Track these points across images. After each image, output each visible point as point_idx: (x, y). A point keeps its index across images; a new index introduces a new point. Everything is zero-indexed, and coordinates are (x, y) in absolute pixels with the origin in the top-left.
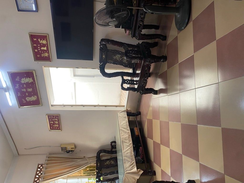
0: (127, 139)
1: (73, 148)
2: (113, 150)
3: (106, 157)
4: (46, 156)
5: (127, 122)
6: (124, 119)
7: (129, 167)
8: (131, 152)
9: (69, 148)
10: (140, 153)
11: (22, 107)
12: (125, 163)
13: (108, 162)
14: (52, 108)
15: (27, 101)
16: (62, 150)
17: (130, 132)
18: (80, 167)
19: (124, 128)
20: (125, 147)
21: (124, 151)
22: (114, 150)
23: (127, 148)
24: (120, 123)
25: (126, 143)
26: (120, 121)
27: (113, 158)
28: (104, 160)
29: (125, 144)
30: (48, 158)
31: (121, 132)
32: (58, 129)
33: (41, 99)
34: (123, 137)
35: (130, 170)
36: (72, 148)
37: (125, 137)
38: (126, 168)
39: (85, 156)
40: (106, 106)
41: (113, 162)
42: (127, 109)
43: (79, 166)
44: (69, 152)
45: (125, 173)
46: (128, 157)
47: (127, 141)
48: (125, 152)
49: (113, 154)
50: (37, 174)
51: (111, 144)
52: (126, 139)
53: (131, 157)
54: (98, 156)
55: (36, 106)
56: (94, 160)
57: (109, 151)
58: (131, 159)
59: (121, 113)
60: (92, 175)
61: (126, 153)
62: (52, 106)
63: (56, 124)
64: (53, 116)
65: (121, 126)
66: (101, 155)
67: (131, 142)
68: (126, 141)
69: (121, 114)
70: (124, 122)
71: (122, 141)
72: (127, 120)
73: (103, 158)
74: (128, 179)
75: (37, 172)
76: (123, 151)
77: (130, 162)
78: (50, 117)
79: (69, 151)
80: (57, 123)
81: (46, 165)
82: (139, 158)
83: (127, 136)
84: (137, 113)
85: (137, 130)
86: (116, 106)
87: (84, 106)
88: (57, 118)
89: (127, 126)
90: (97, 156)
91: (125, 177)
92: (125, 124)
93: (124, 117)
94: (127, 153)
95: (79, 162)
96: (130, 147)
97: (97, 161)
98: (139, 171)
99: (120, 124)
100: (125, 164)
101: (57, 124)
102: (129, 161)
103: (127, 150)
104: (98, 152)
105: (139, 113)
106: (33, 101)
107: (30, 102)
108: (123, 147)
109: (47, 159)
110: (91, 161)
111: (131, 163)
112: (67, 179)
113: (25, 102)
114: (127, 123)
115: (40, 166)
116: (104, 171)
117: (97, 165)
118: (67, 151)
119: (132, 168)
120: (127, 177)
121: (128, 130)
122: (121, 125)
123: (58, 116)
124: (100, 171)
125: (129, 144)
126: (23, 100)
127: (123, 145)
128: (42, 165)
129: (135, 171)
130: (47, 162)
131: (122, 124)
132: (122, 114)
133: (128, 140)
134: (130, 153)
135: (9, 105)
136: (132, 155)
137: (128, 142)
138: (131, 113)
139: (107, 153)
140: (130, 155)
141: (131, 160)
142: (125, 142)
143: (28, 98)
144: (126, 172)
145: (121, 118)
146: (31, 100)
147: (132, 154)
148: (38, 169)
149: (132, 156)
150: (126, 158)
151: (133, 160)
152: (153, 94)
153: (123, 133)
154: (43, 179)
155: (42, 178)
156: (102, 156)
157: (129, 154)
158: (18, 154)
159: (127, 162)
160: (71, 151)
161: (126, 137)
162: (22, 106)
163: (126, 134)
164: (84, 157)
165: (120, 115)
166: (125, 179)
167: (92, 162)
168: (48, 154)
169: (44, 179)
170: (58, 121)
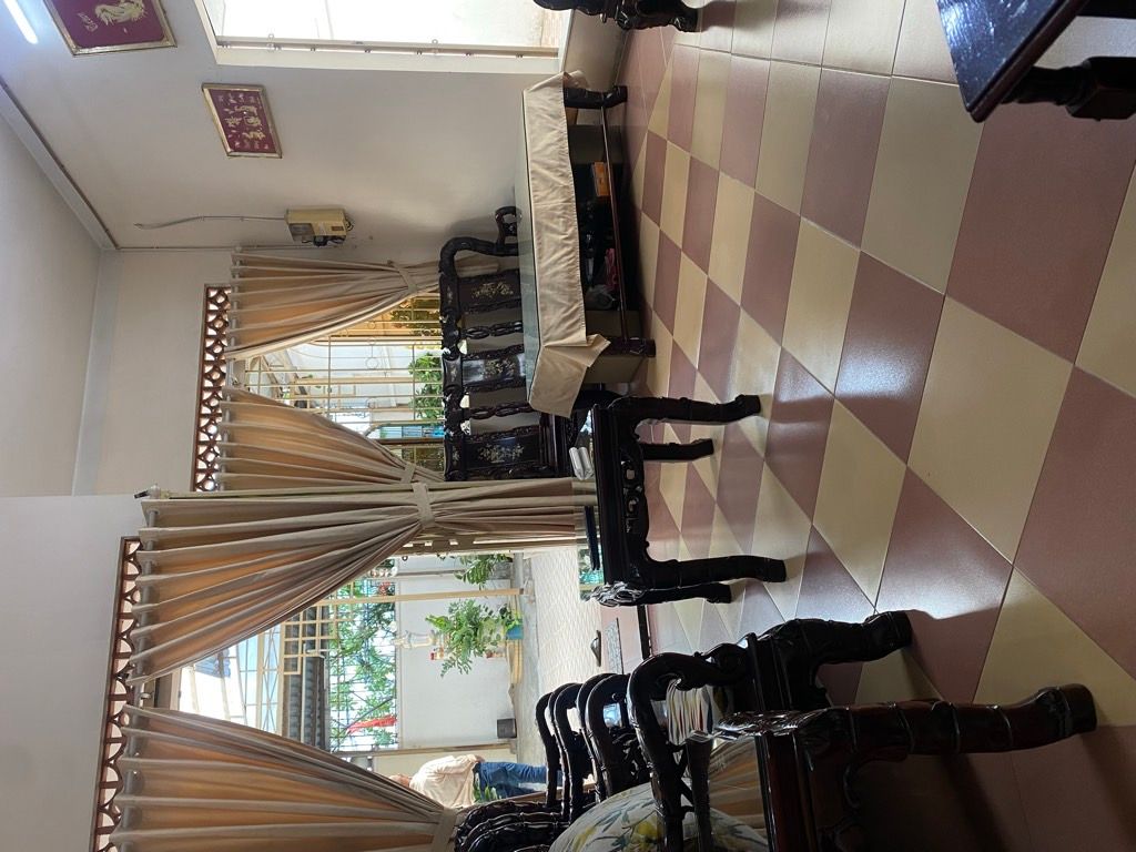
0: (559, 217)
1: (341, 229)
2: (506, 242)
3: (479, 267)
4: (233, 256)
5: (561, 140)
6: (548, 122)
7: (559, 325)
8: (570, 270)
9: (323, 227)
10: (608, 271)
11: (86, 51)
12: (543, 309)
13: (486, 289)
14: (224, 57)
15: (103, 22)
16: (293, 235)
17: (571, 183)
18: (377, 302)
19: (549, 168)
20: (548, 249)
21: (544, 265)
22: (509, 240)
23: (555, 252)
24: (533, 141)
25: (554, 231)
26: (532, 133)
27: (508, 271)
28: (470, 278)
29: (548, 236)
30: (241, 263)
31: (536, 182)
32: (266, 147)
33: (165, 12)
34: (541, 206)
35: (563, 338)
36: (334, 229)
37: (550, 206)
38: (548, 331)
39: (393, 259)
40: (469, 51)
41: (505, 290)
42: (565, 74)
43: (373, 300)
44: (325, 243)
45: (543, 346)
46: (559, 289)
47: (557, 223)
48: (547, 268)
49: (508, 255)
50: (208, 325)
51: (500, 220)
52: (552, 217)
53: (567, 289)
54: (448, 262)
55: (146, 45)
56: (429, 278)
57: (492, 244)
58: (567, 297)
59: (540, 94)
60: (427, 334)
61: (550, 272)
62: (221, 43)
63: (255, 129)
64: (235, 94)
65: (535, 158)
66: (456, 258)
67: (573, 229)
68: (555, 226)
69: (538, 99)
70: (550, 137)
71: (537, 223)
72: (565, 129)
73: (466, 268)
74: (552, 363)
75: (206, 318)
76: (539, 263)
77: (563, 309)
78: (221, 99)
79: (326, 238)
80: (255, 125)
81: (239, 291)
82: (602, 289)
83: (560, 201)
84: (609, 95)
85: (602, 176)
86: (520, 53)
87: (368, 48)
88: (252, 100)
89: (562, 160)
90: (441, 262)
91: (545, 360)
92: (553, 147)
93: (551, 116)
94: (555, 274)
95: (370, 283)
96: (566, 250)
97: (442, 281)
98: (596, 342)
99: (533, 147)
100: (543, 315)
101: (258, 127)
102: (561, 305)
103: (555, 263)
104: (446, 245)
105: (620, 95)
106: (129, 23)
107: (116, 25)
108: (540, 250)
109: (239, 267)
110: (418, 279)
111: (565, 312)
112: (330, 346)
113: (92, 27)
114: (560, 144)
115: (213, 294)
116: (472, 321)
117: (442, 297)
118: (317, 240)
119: (569, 331)
120: (549, 359)
121: (563, 175)
122: (536, 149)
123: (256, 95)
124: (457, 321)
125: (566, 239)
126: (86, 19)
127: (539, 239)
128: (221, 292)
129: (581, 342)
130: (238, 279)
131: (541, 144)
132: (543, 97)
133: (562, 219)
134: (565, 275)
135: (25, 40)
136: (573, 281)
137: (561, 229)
138: (583, 92)
139: (482, 252)
140: (566, 281)
141: (570, 300)
142: (547, 228)
143: (104, 10)
144: (547, 344)
145: (539, 116)
146: (122, 19)
147: (571, 278)
148: (207, 306)
149: (571, 285)
150: (548, 292)
151: (576, 301)
152: (676, 26)
153: (542, 187)
154: (236, 344)
155: (233, 341)
156: (464, 263)
157: (560, 278)
158: (116, 245)
159: (551, 307)
160: (334, 238)
161: (554, 209)
162: (84, 47)
163: (555, 193)
164: (390, 264)
165: (535, 104)
166: (543, 364)
167: (422, 283)
168: (239, 248)
169: (240, 343)
170: (261, 114)
